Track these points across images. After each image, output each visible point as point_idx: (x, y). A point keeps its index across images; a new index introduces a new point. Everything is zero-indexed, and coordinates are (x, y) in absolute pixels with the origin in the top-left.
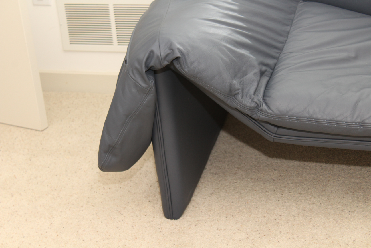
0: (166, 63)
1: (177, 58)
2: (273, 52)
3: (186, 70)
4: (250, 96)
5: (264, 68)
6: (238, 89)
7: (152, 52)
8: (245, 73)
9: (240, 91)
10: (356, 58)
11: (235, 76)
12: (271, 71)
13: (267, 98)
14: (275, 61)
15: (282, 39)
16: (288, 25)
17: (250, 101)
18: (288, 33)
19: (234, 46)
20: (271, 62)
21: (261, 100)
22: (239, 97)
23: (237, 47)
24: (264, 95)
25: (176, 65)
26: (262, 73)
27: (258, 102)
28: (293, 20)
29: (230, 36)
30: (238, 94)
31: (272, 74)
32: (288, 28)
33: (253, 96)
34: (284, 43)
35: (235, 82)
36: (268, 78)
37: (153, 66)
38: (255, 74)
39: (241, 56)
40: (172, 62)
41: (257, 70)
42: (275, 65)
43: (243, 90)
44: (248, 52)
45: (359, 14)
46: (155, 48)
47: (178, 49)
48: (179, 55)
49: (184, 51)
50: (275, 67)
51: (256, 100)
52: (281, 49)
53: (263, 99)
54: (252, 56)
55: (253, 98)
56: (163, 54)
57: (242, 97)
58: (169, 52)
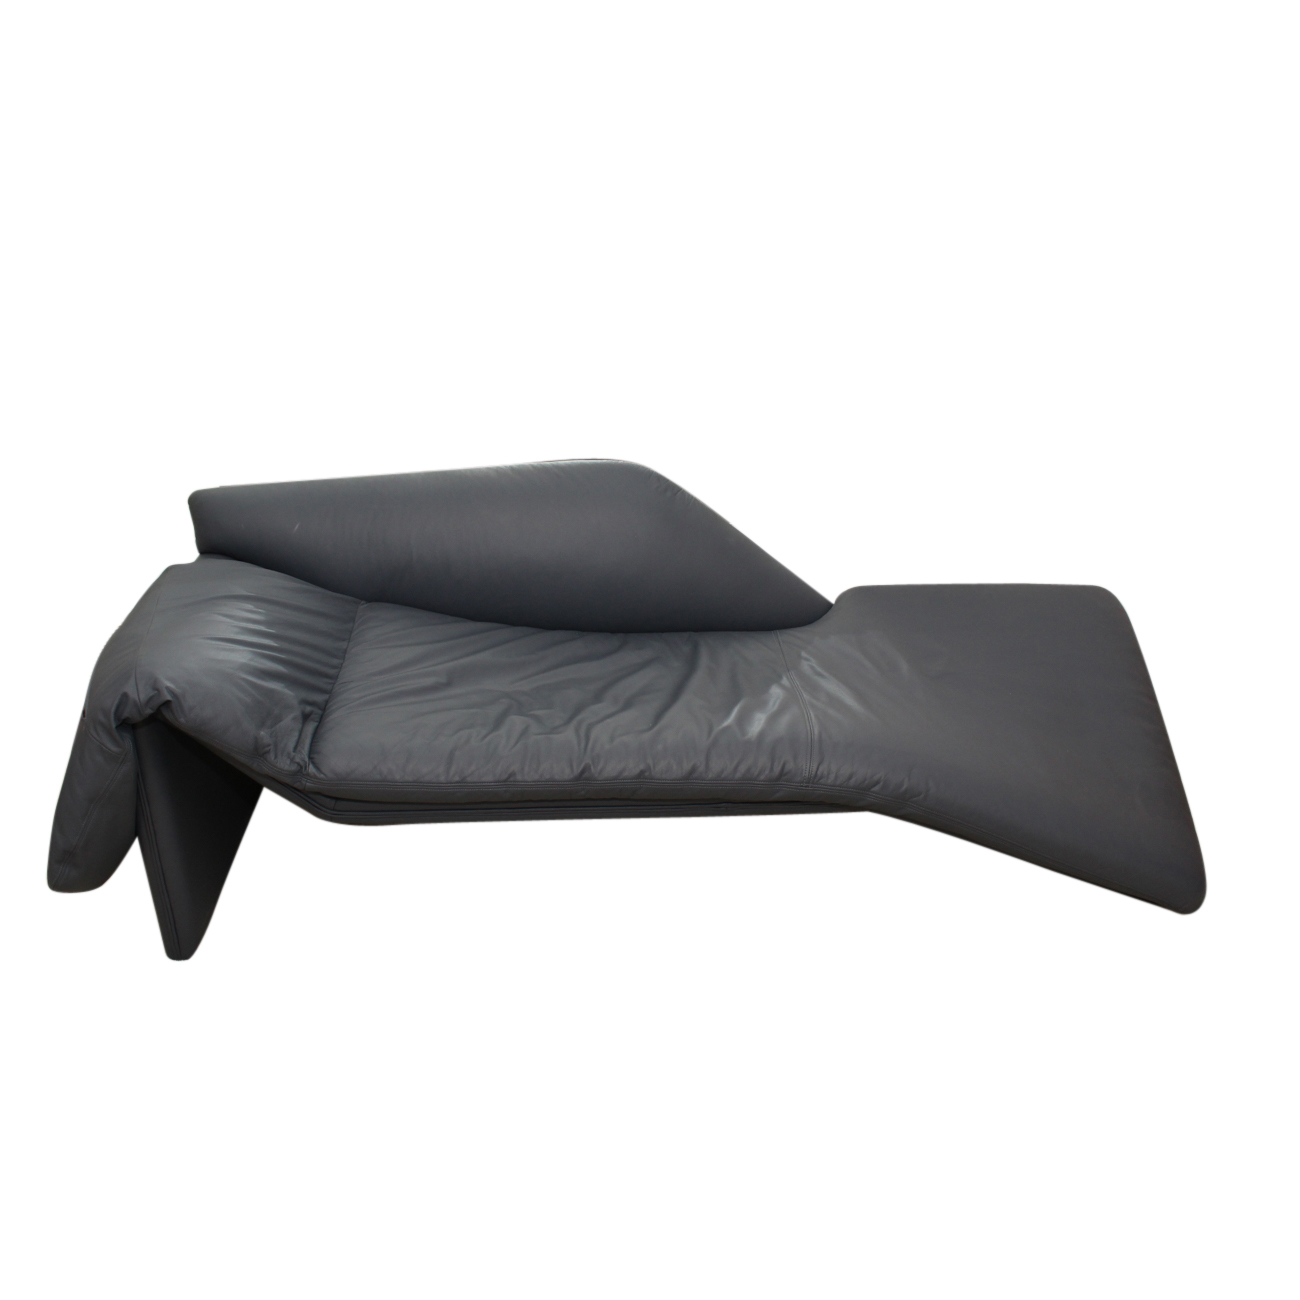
0: (149, 711)
1: (167, 703)
2: (321, 683)
3: (182, 720)
4: (289, 754)
5: (308, 709)
6: (269, 745)
7: (125, 696)
8: (278, 719)
9: (272, 747)
10: (448, 684)
11: (262, 725)
12: (320, 712)
13: (315, 756)
14: (326, 697)
15: (335, 661)
16: (344, 640)
17: (288, 762)
18: (345, 651)
19: (259, 677)
20: (319, 698)
21: (307, 759)
22: (271, 756)
23: (263, 679)
24: (311, 751)
25: (167, 715)
26: (306, 717)
27: (302, 763)
28: (351, 632)
29: (252, 663)
30: (268, 752)
31: (321, 720)
32: (344, 645)
33: (293, 754)
34: (339, 667)
35: (262, 733)
36: (316, 724)
37: (127, 719)
38: (294, 719)
39: (270, 693)
40: (158, 710)
41: (297, 713)
42: (327, 702)
43: (276, 746)
44: (283, 685)
45: (450, 618)
46: (130, 689)
47: (168, 688)
48: (169, 698)
49: (178, 691)
50: (326, 705)
51: (298, 760)
52: (335, 678)
53: (310, 758)
54: (287, 691)
55: (294, 757)
56: (143, 697)
57: (276, 757)
58: (152, 693)
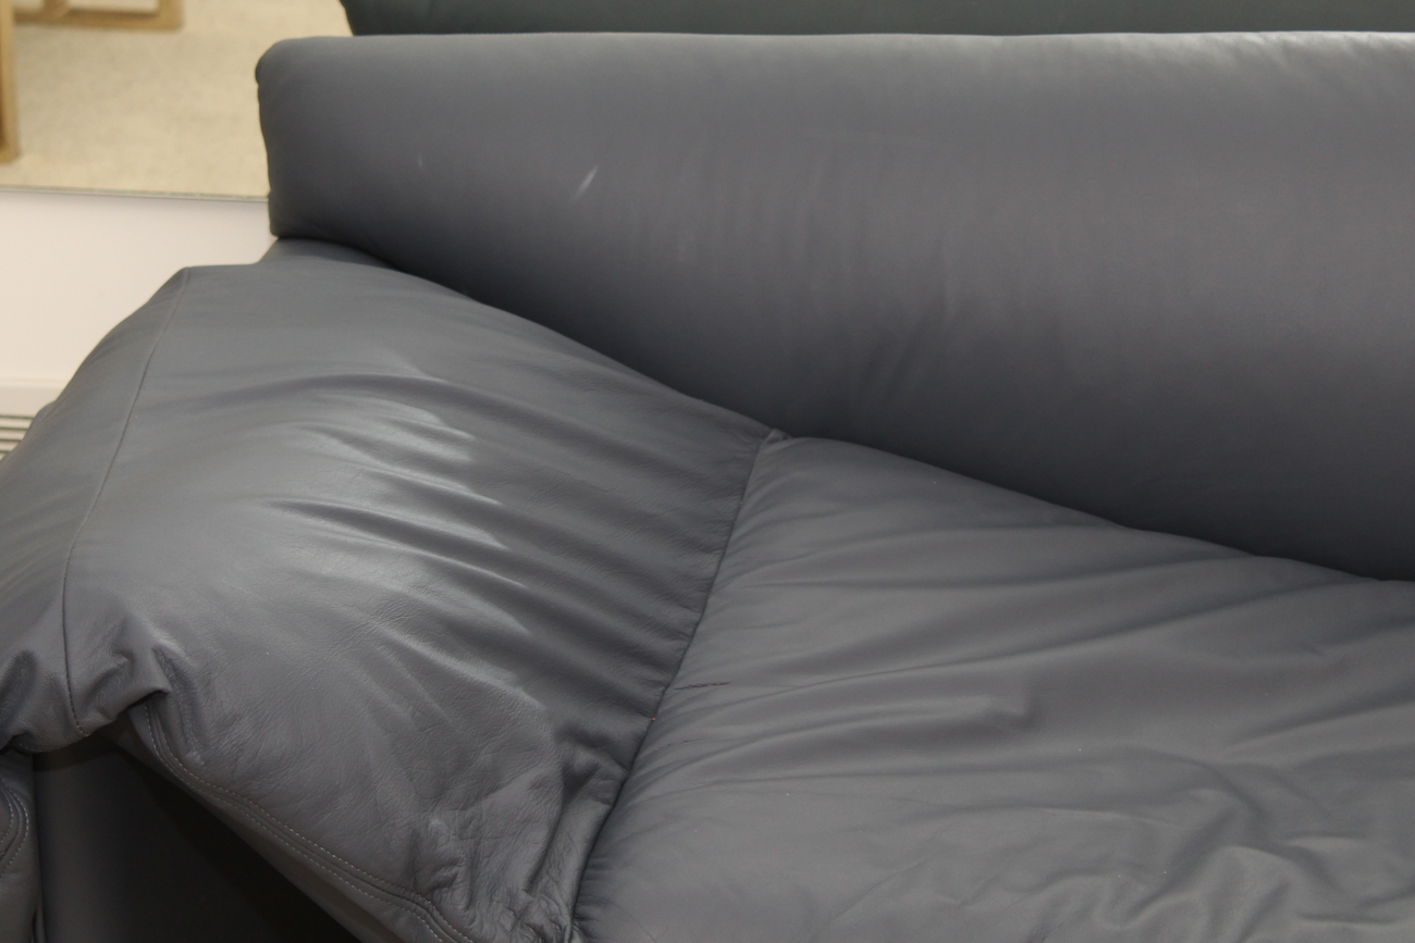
0: (93, 719)
1: (154, 699)
2: (628, 678)
3: (195, 756)
4: (512, 896)
5: (583, 758)
6: (453, 863)
7: (26, 662)
8: (489, 783)
9: (460, 870)
10: (1030, 723)
11: (438, 795)
12: (617, 771)
13: (594, 911)
14: (640, 724)
15: (675, 615)
16: (708, 549)
17: (508, 922)
18: (708, 586)
19: (440, 644)
20: (619, 727)
21: (566, 920)
22: (456, 899)
23: (451, 651)
24: (580, 896)
25: (149, 733)
26: (573, 784)
27: (549, 930)
28: (732, 526)
29: (422, 597)
30: (449, 883)
31: (619, 798)
32: (706, 564)
33: (523, 897)
34: (687, 634)
35: (435, 822)
36: (602, 809)
37: (26, 734)
38: (537, 785)
39: (470, 697)
40: (125, 716)
41: (547, 768)
42: (641, 742)
43: (473, 866)
44: (509, 675)
45: (1048, 511)
46: (43, 644)
47: (159, 652)
48: (160, 681)
49: (191, 664)
50: (636, 755)
51: (537, 918)
52: (669, 667)
53: (576, 916)
54: (523, 696)
55: (526, 910)
56: (82, 674)
57: (471, 902)
58: (112, 663)
